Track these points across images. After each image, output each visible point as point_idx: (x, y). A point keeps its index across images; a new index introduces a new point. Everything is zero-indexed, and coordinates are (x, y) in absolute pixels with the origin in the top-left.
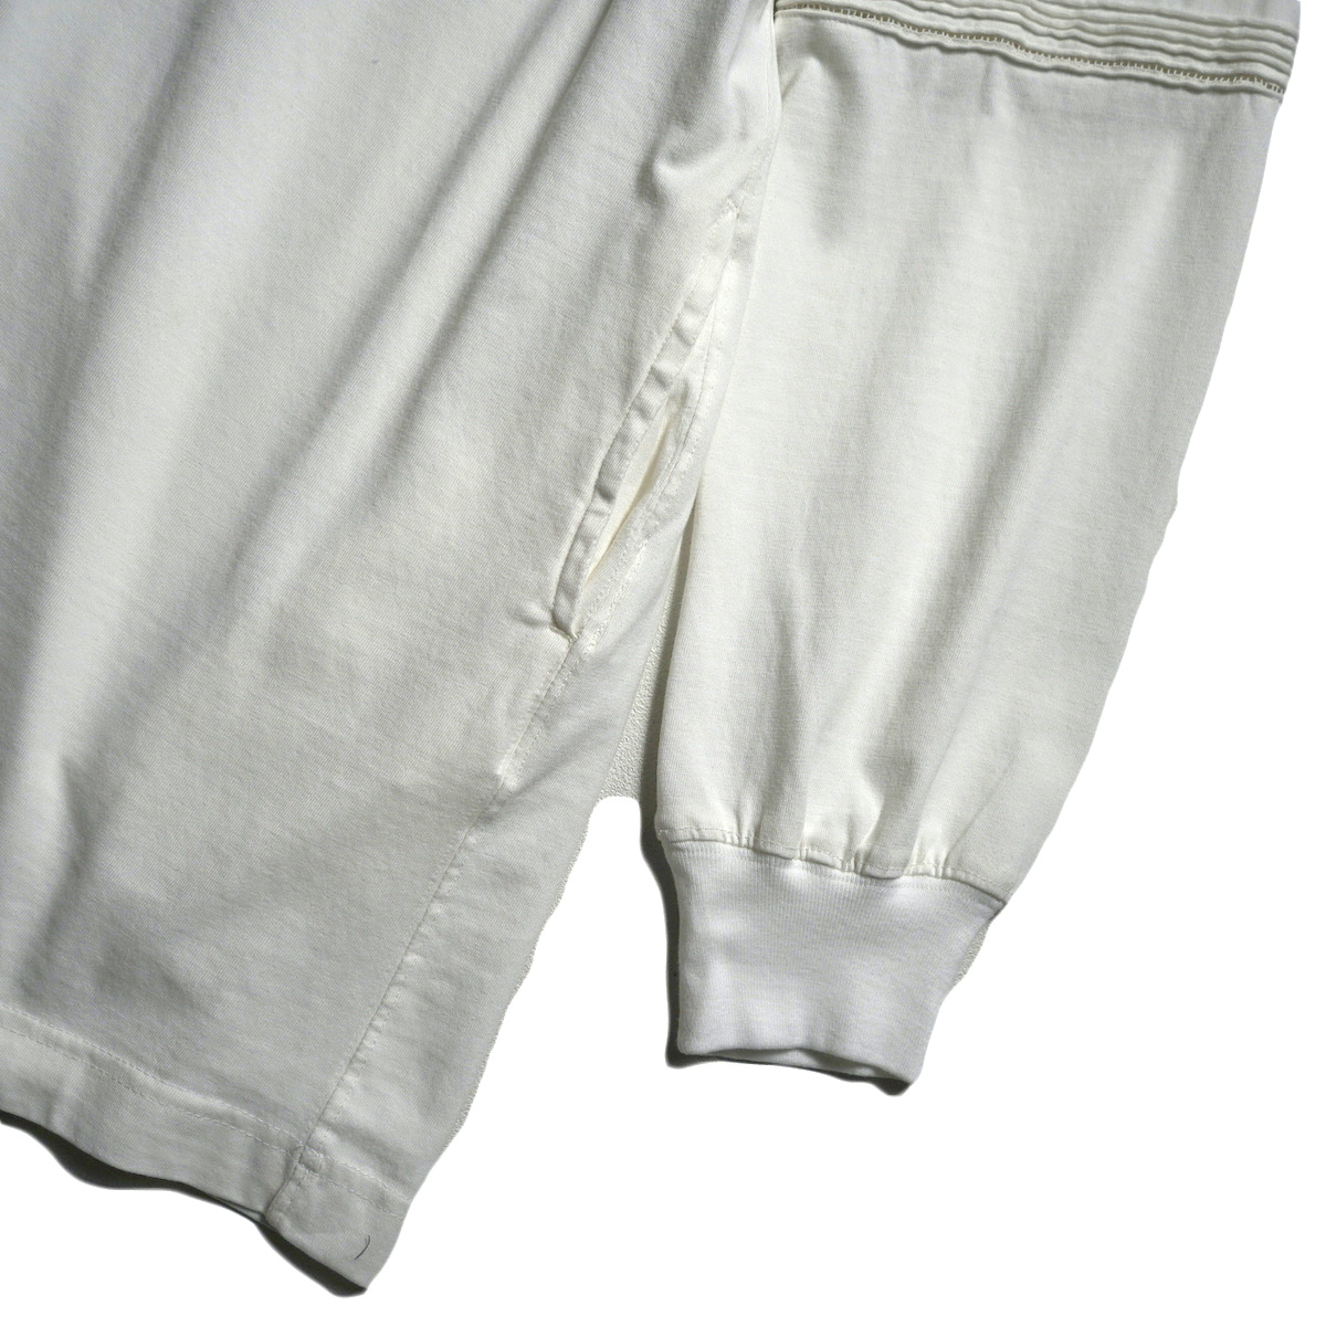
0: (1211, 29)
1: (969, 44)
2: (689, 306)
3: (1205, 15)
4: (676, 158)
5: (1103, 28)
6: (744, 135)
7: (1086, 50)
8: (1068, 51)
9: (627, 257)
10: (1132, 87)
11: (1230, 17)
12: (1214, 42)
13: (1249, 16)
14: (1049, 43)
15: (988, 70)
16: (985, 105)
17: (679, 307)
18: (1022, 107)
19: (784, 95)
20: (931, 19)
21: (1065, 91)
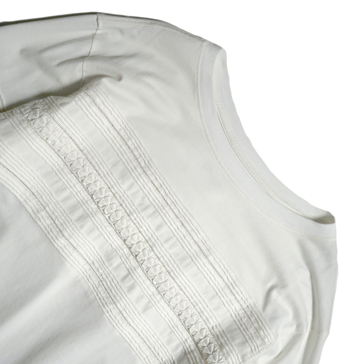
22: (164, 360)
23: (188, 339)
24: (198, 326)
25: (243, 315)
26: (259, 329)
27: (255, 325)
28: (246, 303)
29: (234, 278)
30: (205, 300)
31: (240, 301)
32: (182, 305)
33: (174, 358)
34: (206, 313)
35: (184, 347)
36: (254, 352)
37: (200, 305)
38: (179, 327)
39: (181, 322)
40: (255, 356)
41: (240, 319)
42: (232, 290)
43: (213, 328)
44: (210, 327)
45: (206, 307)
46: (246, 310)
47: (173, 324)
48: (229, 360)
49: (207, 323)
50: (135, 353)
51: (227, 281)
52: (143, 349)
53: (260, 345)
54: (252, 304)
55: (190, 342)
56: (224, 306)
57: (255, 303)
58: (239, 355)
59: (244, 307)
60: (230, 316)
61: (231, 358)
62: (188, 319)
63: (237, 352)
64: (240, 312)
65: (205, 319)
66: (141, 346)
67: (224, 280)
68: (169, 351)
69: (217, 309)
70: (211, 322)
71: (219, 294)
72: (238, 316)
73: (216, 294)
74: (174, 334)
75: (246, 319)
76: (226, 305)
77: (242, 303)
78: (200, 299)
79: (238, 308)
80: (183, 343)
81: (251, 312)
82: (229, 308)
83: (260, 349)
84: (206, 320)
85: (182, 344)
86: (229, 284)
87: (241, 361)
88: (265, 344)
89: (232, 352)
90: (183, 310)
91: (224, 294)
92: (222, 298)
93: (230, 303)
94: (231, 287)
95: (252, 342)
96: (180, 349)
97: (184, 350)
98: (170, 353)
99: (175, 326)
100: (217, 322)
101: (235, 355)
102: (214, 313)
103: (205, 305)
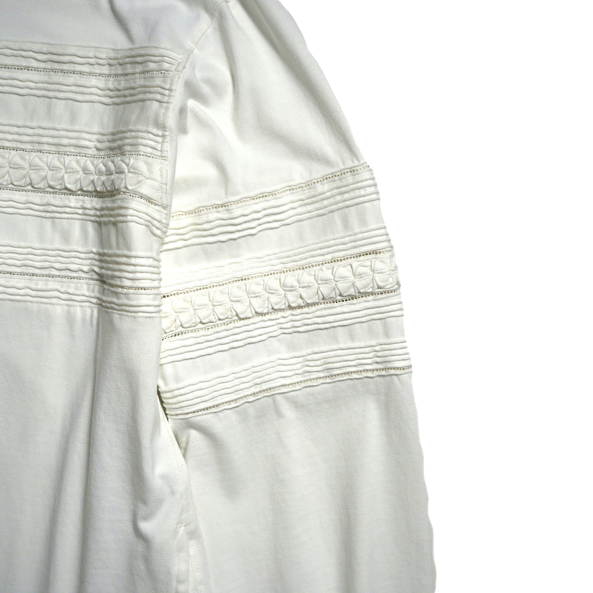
0: (367, 350)
1: (261, 396)
2: (179, 582)
3: (362, 344)
4: (146, 518)
5: (318, 363)
6: (173, 493)
7: (314, 376)
8: (307, 378)
9: (143, 567)
10: (342, 384)
11: (373, 343)
12: (370, 355)
13: (383, 341)
14: (297, 378)
15: (274, 401)
16: (279, 414)
17: (174, 584)
18: (296, 407)
19: (184, 455)
20: (238, 394)
21: (313, 394)
22: (86, 268)
23: (84, 203)
24: (73, 169)
25: (116, 83)
26: (145, 67)
27: (138, 70)
28: (102, 63)
29: (45, 50)
30: (44, 125)
31: (93, 71)
32: (17, 166)
33: (94, 250)
34: (65, 141)
35: (91, 221)
36: (166, 99)
37: (44, 140)
38: (53, 201)
39: (47, 192)
40: (171, 101)
41: (116, 93)
42: (61, 68)
43: (98, 149)
44: (93, 154)
45: (56, 133)
46: (113, 72)
47: (41, 208)
48: (142, 150)
49: (84, 152)
50: (36, 305)
51: (42, 65)
52: (39, 287)
53: (164, 82)
54: (112, 55)
55: (91, 203)
56: (79, 103)
57: (113, 47)
58: (151, 129)
59: (107, 72)
60: (103, 105)
61: (141, 145)
62: (49, 176)
63: (144, 128)
64: (111, 85)
65: (75, 151)
66: (33, 286)
67: (36, 69)
68: (80, 249)
69: (73, 119)
70: (87, 143)
71: (51, 94)
72: (111, 93)
73: (47, 100)
74: (59, 220)
75: (123, 82)
76: (79, 97)
77: (97, 70)
78: (36, 131)
79: (100, 83)
80: (84, 217)
81: (120, 65)
82: (87, 97)
83: (167, 86)
84: (78, 150)
85: (85, 220)
86: (49, 66)
87: (160, 133)
88: (169, 72)
89: (137, 138)
90: (28, 172)
91: (58, 87)
92: (61, 95)
93: (81, 89)
94: (56, 66)
95: (150, 93)
96: (91, 228)
97: (96, 224)
98: (85, 250)
99: (47, 208)
100: (96, 136)
101: (145, 135)
102: (77, 128)
103: (51, 132)
